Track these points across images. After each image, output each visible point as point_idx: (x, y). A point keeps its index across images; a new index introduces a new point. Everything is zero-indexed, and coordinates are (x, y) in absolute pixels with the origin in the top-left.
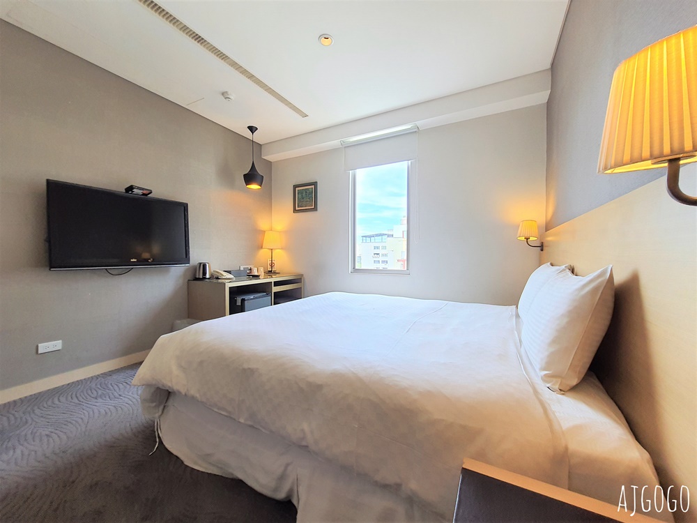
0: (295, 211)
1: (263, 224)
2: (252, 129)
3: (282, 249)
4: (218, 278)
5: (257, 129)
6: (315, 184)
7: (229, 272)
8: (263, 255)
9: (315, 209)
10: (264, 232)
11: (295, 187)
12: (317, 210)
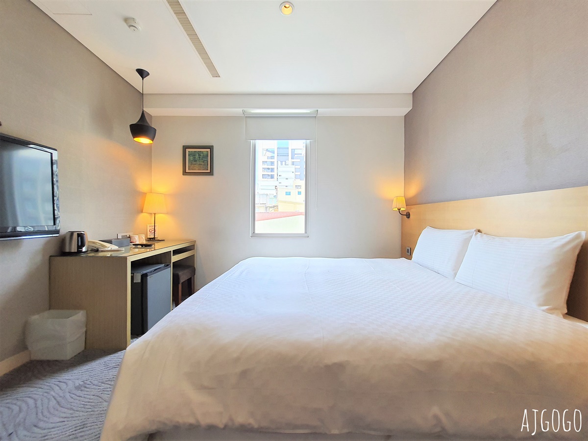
0: (185, 173)
1: (143, 185)
2: (142, 73)
3: (167, 213)
4: (97, 251)
5: (148, 74)
6: (211, 148)
7: (110, 242)
8: (144, 220)
9: (211, 173)
10: (144, 194)
11: (185, 148)
12: (213, 175)
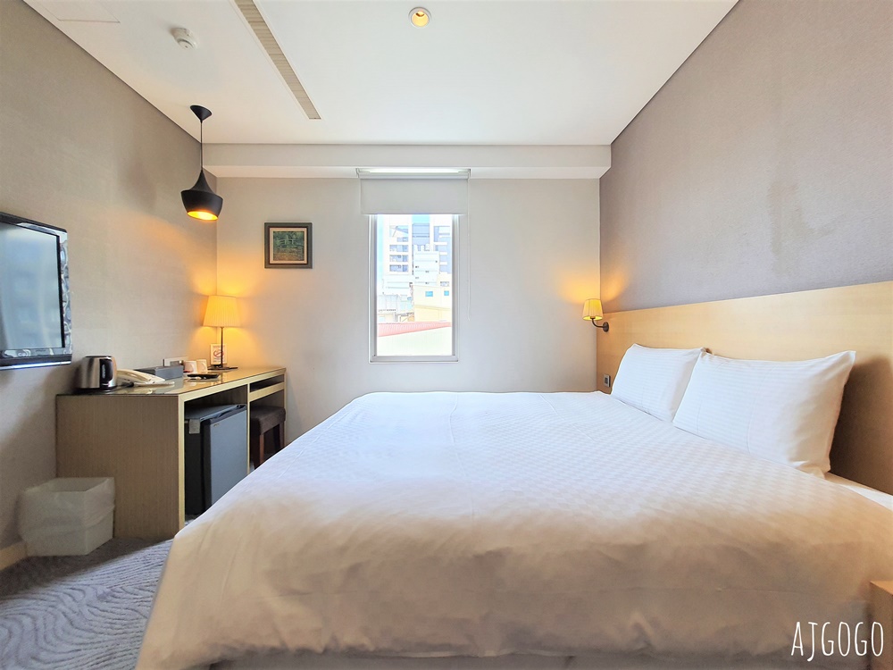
0: (268, 265)
2: (200, 112)
4: (132, 385)
5: (209, 114)
6: (308, 226)
7: (151, 372)
9: (308, 265)
11: (268, 226)
12: (311, 267)
